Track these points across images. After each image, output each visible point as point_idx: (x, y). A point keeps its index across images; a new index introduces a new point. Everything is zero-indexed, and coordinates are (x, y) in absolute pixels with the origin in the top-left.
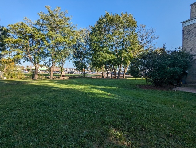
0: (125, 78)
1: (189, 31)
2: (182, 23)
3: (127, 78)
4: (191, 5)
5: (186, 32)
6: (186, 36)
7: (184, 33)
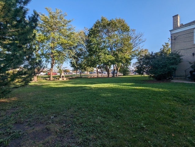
0: (118, 76)
1: (175, 37)
2: (170, 31)
3: (120, 76)
4: (173, 17)
5: (173, 38)
6: (174, 41)
7: (172, 39)
